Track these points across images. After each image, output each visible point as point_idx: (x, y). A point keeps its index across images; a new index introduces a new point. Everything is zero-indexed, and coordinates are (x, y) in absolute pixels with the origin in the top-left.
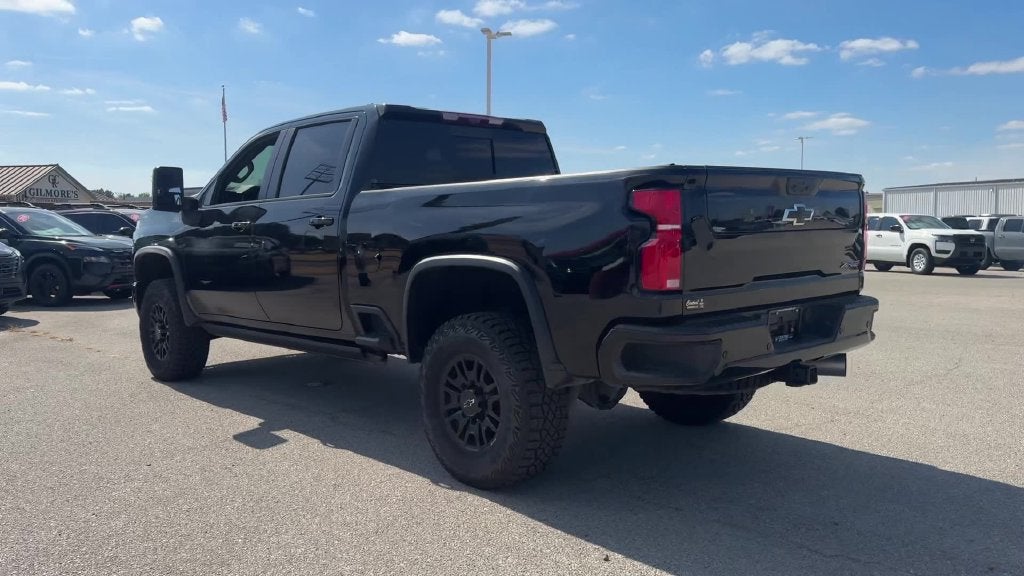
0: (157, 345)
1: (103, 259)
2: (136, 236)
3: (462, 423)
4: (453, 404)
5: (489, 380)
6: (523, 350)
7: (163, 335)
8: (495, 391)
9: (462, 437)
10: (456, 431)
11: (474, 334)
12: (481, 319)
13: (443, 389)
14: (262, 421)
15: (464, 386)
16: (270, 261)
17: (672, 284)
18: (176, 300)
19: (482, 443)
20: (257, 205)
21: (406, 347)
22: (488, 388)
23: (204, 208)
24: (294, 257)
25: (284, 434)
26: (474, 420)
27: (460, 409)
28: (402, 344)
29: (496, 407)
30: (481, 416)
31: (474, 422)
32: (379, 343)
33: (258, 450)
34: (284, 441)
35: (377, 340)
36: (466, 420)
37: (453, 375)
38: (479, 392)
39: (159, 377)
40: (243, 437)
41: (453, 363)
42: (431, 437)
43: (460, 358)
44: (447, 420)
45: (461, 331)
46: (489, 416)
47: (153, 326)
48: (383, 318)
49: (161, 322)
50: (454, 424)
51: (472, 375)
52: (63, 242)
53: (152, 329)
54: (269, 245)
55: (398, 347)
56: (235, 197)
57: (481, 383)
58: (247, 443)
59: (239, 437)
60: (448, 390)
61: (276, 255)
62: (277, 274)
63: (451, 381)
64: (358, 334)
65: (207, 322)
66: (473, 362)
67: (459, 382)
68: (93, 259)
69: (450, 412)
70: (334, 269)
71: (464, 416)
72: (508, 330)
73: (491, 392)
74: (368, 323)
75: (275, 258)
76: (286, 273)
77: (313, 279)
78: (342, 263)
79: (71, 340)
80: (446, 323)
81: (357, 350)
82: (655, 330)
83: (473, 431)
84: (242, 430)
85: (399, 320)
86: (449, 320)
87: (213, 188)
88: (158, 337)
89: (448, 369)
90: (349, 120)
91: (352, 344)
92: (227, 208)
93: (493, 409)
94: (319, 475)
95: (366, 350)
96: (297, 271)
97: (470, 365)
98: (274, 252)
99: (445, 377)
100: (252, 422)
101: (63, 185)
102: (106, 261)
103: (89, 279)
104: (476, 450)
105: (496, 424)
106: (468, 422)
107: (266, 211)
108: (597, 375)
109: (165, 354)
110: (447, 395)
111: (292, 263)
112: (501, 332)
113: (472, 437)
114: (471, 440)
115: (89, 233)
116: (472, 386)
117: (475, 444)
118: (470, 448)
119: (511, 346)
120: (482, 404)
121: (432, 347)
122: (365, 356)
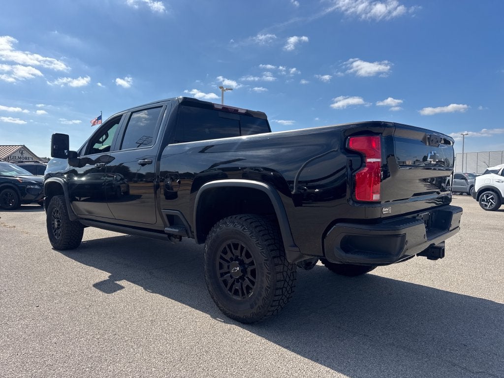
0: (55, 231)
1: (36, 187)
2: (46, 173)
3: (230, 281)
4: (225, 269)
5: (248, 255)
6: (270, 238)
7: (58, 225)
8: (252, 263)
9: (230, 290)
10: (226, 286)
11: (239, 228)
12: (244, 219)
13: (218, 260)
14: (110, 274)
15: (232, 259)
16: (119, 187)
17: (376, 197)
18: (65, 207)
19: (243, 294)
20: (109, 154)
21: (195, 234)
22: (247, 261)
23: (81, 157)
24: (131, 185)
25: (123, 283)
26: (238, 280)
27: (229, 272)
28: (192, 232)
29: (253, 273)
30: (242, 278)
31: (238, 282)
32: (178, 232)
33: (106, 295)
34: (122, 288)
35: (177, 230)
36: (233, 279)
37: (225, 252)
38: (242, 263)
39: (55, 248)
40: (98, 286)
41: (225, 245)
42: (210, 289)
43: (229, 242)
44: (221, 279)
45: (231, 226)
46: (248, 278)
47: (53, 220)
48: (181, 217)
49: (58, 218)
50: (225, 282)
51: (237, 253)
52: (18, 178)
53: (53, 222)
54: (119, 178)
55: (190, 235)
56: (98, 151)
57: (243, 257)
58: (100, 289)
59: (96, 286)
60: (222, 261)
61: (122, 184)
62: (122, 194)
63: (224, 256)
64: (166, 226)
65: (83, 219)
66: (238, 244)
67: (228, 256)
68: (32, 187)
69: (222, 275)
70: (152, 191)
71: (231, 277)
72: (261, 225)
73: (250, 263)
74: (172, 220)
75: (121, 185)
76: (127, 193)
77: (141, 196)
78: (157, 187)
79: (14, 227)
80: (221, 221)
81: (166, 236)
82: (364, 227)
83: (237, 286)
84: (97, 281)
85: (191, 218)
86: (223, 219)
87: (85, 147)
88: (56, 226)
89: (222, 248)
90: (162, 106)
91: (162, 232)
92: (94, 157)
93: (251, 275)
94: (142, 313)
95: (170, 235)
96: (132, 192)
97: (236, 246)
98: (121, 182)
99: (220, 253)
100: (105, 275)
101: (26, 155)
102: (38, 188)
103: (29, 197)
104: (240, 299)
105: (253, 283)
106: (234, 280)
107: (115, 158)
108: (322, 255)
109: (59, 235)
110: (220, 264)
111: (130, 188)
112: (256, 227)
113: (236, 291)
114: (236, 292)
115: (31, 174)
116: (237, 259)
117: (239, 295)
118: (235, 297)
119: (263, 235)
120: (244, 271)
121: (212, 235)
122: (170, 239)
